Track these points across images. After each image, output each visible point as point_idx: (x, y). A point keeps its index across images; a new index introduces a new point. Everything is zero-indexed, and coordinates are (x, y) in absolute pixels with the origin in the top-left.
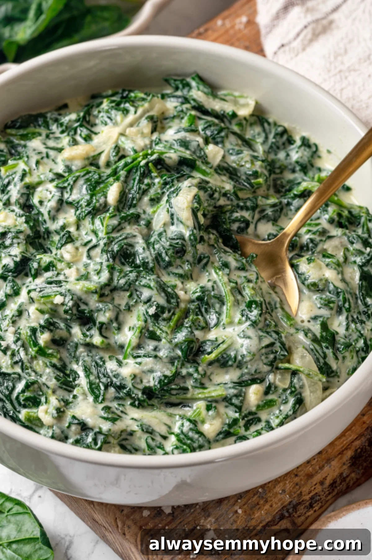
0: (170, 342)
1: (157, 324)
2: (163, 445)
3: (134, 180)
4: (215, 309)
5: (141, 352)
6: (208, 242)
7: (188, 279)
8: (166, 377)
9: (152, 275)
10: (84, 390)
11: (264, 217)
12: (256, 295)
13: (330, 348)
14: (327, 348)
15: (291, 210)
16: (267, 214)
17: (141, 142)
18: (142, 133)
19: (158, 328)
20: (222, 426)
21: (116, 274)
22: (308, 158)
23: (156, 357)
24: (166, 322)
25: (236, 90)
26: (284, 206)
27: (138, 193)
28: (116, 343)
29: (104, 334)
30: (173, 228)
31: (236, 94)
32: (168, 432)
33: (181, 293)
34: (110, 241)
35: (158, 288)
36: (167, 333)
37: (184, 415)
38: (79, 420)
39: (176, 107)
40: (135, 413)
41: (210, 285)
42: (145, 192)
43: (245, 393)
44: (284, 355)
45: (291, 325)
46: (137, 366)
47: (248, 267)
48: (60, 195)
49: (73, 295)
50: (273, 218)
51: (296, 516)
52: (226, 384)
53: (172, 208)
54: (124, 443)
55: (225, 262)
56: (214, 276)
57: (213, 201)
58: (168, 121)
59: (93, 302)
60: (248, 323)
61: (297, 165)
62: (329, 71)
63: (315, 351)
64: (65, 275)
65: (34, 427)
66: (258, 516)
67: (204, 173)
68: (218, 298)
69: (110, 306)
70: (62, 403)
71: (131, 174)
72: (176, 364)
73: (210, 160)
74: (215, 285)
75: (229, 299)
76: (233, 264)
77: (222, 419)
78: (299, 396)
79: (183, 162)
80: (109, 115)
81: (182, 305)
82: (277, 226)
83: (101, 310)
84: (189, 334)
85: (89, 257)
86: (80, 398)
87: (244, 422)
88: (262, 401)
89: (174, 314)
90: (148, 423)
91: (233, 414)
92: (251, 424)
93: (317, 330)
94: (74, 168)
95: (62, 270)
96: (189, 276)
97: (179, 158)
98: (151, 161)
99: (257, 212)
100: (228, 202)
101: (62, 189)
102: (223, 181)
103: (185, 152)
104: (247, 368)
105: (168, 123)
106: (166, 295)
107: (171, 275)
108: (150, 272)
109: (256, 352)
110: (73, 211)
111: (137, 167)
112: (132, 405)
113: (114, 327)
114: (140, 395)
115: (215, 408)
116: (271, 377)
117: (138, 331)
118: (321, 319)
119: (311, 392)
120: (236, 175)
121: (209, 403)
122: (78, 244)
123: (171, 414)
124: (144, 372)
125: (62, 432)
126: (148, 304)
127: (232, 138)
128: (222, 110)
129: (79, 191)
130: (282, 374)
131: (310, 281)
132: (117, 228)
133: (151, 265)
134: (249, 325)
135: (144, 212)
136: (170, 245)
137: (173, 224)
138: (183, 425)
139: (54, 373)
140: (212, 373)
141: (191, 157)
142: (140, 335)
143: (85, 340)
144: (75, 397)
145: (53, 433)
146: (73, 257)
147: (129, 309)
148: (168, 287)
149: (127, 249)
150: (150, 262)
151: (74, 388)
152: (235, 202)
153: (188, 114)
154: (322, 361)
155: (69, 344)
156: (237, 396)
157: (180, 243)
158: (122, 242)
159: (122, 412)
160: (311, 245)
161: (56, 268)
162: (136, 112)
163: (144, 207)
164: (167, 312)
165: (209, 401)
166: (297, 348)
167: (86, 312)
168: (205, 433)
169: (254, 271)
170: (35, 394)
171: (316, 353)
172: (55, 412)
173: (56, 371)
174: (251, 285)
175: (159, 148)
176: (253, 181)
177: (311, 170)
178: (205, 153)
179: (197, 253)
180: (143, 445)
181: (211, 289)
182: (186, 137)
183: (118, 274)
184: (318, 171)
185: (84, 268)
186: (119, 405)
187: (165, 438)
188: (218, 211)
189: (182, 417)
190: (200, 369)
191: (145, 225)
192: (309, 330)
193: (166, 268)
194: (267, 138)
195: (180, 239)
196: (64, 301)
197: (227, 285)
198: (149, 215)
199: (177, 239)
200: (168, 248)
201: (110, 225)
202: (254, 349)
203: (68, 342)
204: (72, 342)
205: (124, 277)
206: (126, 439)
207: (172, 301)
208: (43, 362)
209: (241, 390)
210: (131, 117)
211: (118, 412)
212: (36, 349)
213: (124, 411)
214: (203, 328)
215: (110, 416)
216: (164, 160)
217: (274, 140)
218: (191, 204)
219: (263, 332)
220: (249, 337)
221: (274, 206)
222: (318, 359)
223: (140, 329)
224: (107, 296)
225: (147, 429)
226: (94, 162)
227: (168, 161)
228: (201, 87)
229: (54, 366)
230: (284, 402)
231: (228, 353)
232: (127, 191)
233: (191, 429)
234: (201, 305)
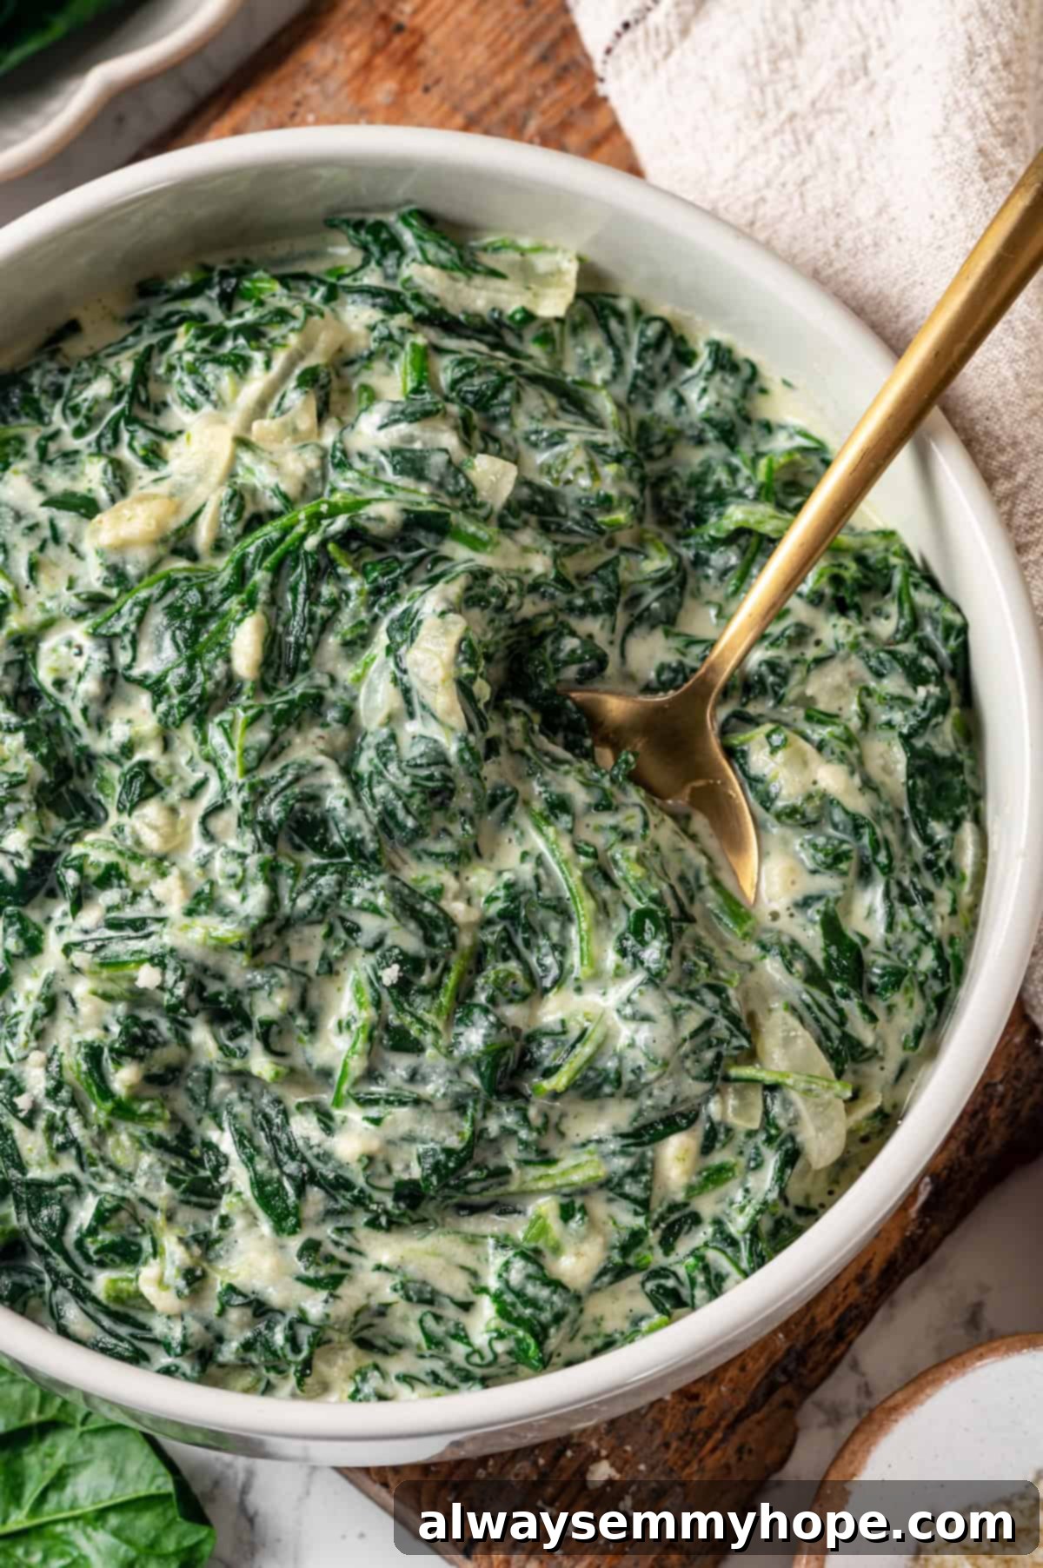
0: (449, 1053)
1: (406, 1006)
2: (464, 1329)
3: (294, 590)
4: (549, 939)
5: (378, 1089)
6: (508, 742)
7: (469, 858)
8: (449, 1152)
9: (378, 874)
10: (245, 1202)
11: (641, 620)
12: (649, 878)
13: (853, 994)
14: (846, 996)
15: (707, 577)
16: (648, 608)
17: (297, 464)
18: (295, 430)
19: (413, 1015)
20: (605, 1255)
21: (286, 883)
22: (735, 401)
23: (417, 1102)
24: (429, 998)
25: (520, 231)
26: (689, 569)
27: (310, 631)
28: (310, 1065)
29: (277, 1048)
30: (412, 728)
31: (525, 242)
32: (473, 1288)
33: (457, 909)
34: (258, 792)
35: (398, 910)
36: (435, 1030)
37: (507, 1237)
38: (245, 1296)
39: (372, 328)
40: (384, 1249)
41: (527, 870)
42: (327, 624)
43: (653, 1162)
44: (740, 1048)
45: (746, 935)
46: (371, 1127)
47: (620, 798)
48: (107, 657)
49: (183, 961)
50: (663, 618)
51: (804, 1371)
52: (599, 1141)
53: (405, 672)
54: (366, 1334)
55: (558, 796)
56: (538, 843)
57: (506, 617)
58: (356, 367)
59: (238, 970)
60: (640, 976)
61: (707, 427)
62: (762, 116)
63: (815, 1009)
64: (152, 897)
65: (132, 1313)
66: (715, 1402)
67: (474, 543)
68: (554, 908)
69: (282, 974)
70: (197, 1250)
71: (284, 572)
72: (470, 1112)
73: (483, 495)
74: (541, 871)
75: (584, 908)
76: (581, 797)
77: (605, 1236)
78: (789, 1145)
79: (416, 521)
80: (200, 381)
81: (465, 940)
82: (678, 635)
83: (260, 987)
84: (494, 1032)
85: (208, 835)
86: (239, 1223)
87: (659, 1232)
88: (700, 1173)
89: (447, 969)
90: (419, 1276)
91: (630, 1220)
92: (676, 1236)
93: (814, 939)
94: (131, 570)
95: (144, 883)
96: (471, 851)
97: (404, 516)
98: (333, 538)
99: (619, 609)
100: (544, 606)
101: (108, 642)
102: (525, 550)
103: (416, 492)
104: (650, 1095)
105: (356, 375)
106: (422, 925)
107: (425, 859)
108: (372, 865)
109: (668, 1055)
110: (145, 699)
111: (294, 554)
112: (373, 1224)
113: (300, 1027)
114: (390, 1204)
115: (583, 1209)
116: (714, 1108)
117: (362, 1036)
118: (820, 906)
119: (819, 1129)
120: (556, 513)
121: (565, 1200)
122: (173, 796)
123: (474, 1236)
124: (390, 1142)
125: (208, 1328)
126: (378, 953)
127: (534, 400)
128: (494, 310)
129: (154, 646)
130: (740, 1095)
131: (780, 804)
132: (272, 751)
133: (372, 846)
134: (641, 984)
135: (333, 680)
136: (414, 784)
137: (411, 715)
138: (507, 1266)
139: (163, 1164)
140: (563, 1115)
141: (432, 507)
142: (368, 1047)
143: (229, 1065)
144: (225, 1222)
145: (185, 1336)
146: (166, 839)
147: (330, 968)
148: (423, 898)
149: (304, 811)
150: (368, 837)
151: (219, 1198)
152: (562, 598)
153: (408, 347)
154: (835, 1032)
155: (189, 1075)
156: (633, 1174)
157: (437, 774)
158: (288, 792)
159: (350, 1250)
160: (771, 679)
161: (128, 881)
162: (268, 365)
163: (329, 666)
164: (428, 969)
165: (565, 1195)
166: (770, 1010)
167: (222, 999)
168: (566, 1280)
169: (635, 805)
170: (124, 1233)
171: (820, 1014)
172: (181, 1283)
173: (167, 1157)
174: (633, 850)
175: (344, 483)
176: (599, 519)
177: (745, 432)
178: (468, 481)
179: (484, 788)
180: (416, 1335)
181: (532, 885)
182: (411, 439)
183: (290, 881)
184: (765, 431)
185: (198, 871)
186: (339, 1230)
187: (466, 1307)
188: (520, 634)
189: (503, 1243)
190: (532, 1112)
191: (339, 721)
192: (795, 945)
193: (408, 843)
194: (619, 362)
195: (436, 763)
196: (163, 981)
197: (571, 865)
198: (345, 688)
199: (429, 765)
200: (408, 790)
201: (251, 748)
202: (662, 1050)
203: (188, 1069)
204: (196, 1067)
205: (307, 888)
206: (370, 1326)
207: (438, 937)
208: (131, 1136)
209: (643, 1155)
210: (258, 380)
211: (340, 1254)
212: (109, 1105)
213: (356, 1246)
214: (525, 997)
215: (322, 1273)
216: (365, 530)
217: (640, 367)
218: (453, 670)
219: (680, 994)
220: (646, 1018)
221: (662, 580)
222: (825, 1031)
223: (367, 1030)
224: (271, 947)
225: (420, 1292)
226: (180, 545)
227: (376, 529)
228: (432, 250)
229: (159, 1144)
230: (752, 1164)
231: (599, 1065)
232: (280, 629)
233: (529, 1277)
234: (511, 929)
